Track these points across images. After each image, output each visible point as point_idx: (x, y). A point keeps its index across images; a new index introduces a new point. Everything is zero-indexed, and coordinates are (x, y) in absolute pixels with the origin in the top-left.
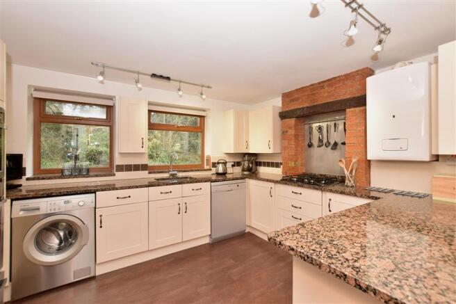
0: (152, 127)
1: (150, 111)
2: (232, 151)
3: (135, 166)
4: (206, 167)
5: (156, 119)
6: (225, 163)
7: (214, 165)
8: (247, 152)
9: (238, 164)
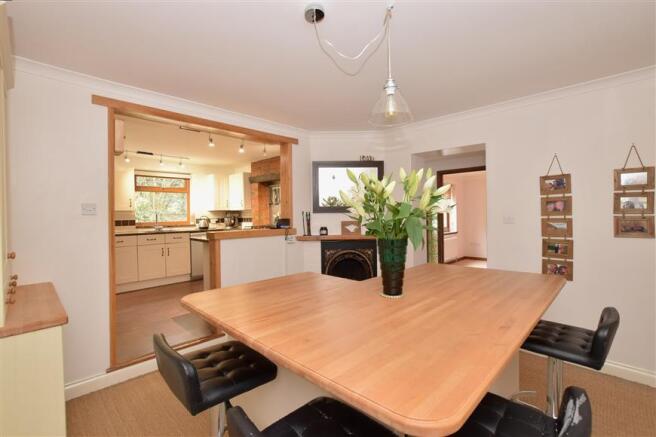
0: (137, 188)
1: (136, 176)
2: (213, 209)
3: (123, 221)
4: (192, 223)
5: (141, 181)
6: (209, 221)
7: (198, 221)
8: (227, 209)
9: (222, 221)
